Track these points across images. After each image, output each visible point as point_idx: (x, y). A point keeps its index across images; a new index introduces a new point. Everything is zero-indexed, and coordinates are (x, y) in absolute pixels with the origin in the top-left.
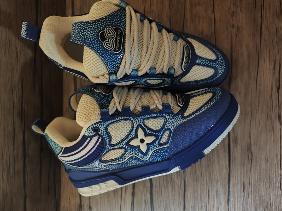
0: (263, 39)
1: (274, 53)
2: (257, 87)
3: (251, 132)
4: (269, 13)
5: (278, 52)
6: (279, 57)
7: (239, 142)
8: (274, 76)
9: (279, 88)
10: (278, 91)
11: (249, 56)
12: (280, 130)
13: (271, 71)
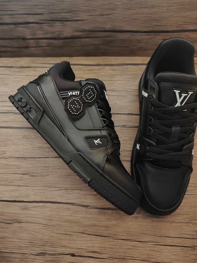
0: (124, 242)
1: (109, 252)
2: (76, 233)
3: (32, 224)
4: (150, 250)
5: (109, 256)
6: (104, 258)
7: (24, 212)
8: (86, 251)
9: (73, 255)
10: (70, 254)
11: (107, 227)
12: (30, 253)
13: (90, 248)
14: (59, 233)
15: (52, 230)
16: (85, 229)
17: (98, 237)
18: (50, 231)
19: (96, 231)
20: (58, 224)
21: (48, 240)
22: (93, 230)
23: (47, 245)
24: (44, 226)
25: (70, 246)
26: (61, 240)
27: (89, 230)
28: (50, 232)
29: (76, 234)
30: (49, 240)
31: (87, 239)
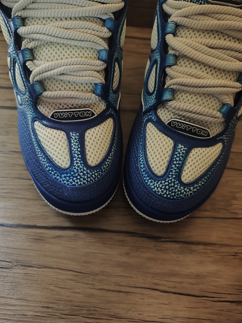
14: (105, 290)
15: (91, 282)
16: (156, 281)
17: (183, 296)
18: (87, 284)
19: (178, 285)
20: (102, 272)
21: (81, 304)
22: (171, 284)
23: (80, 314)
24: (74, 275)
25: (128, 315)
26: (109, 302)
27: (164, 283)
28: (86, 286)
29: (139, 290)
30: (85, 304)
31: (161, 301)
